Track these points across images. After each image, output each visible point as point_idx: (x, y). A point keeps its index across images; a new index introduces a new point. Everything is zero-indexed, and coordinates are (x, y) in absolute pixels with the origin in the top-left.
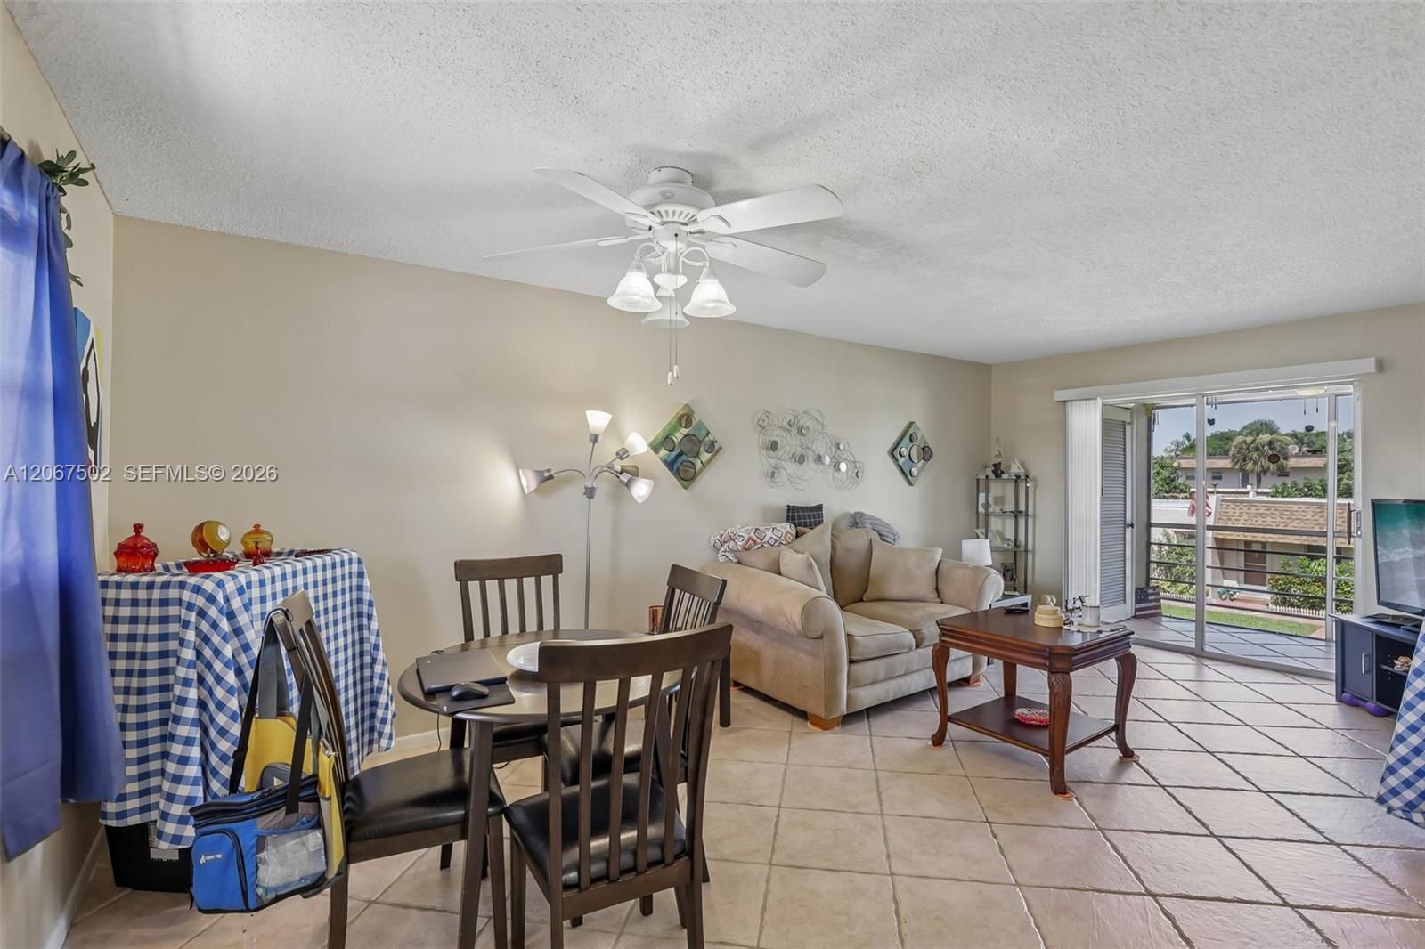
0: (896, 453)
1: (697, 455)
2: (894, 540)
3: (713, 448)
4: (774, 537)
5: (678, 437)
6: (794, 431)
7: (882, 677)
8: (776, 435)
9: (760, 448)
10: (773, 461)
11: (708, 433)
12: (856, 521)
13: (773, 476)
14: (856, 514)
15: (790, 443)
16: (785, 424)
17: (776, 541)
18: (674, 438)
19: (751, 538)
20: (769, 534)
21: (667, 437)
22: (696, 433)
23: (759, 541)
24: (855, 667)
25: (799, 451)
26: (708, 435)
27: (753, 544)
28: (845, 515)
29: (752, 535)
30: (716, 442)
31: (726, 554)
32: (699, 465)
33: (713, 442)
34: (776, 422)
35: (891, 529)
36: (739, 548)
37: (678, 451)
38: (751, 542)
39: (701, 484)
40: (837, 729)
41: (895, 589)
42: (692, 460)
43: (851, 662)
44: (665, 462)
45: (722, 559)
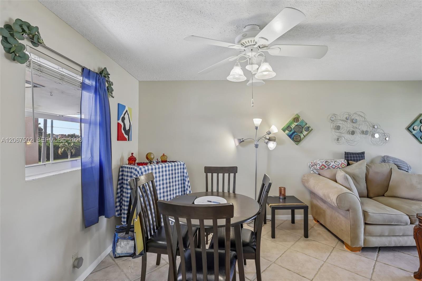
0: (411, 129)
1: (301, 132)
2: (408, 169)
3: (308, 129)
4: (335, 165)
5: (293, 126)
6: (349, 121)
7: (387, 234)
8: (339, 123)
9: (331, 129)
10: (338, 134)
11: (306, 124)
12: (385, 160)
13: (338, 139)
14: (384, 156)
15: (349, 126)
16: (345, 119)
17: (336, 166)
18: (291, 126)
19: (323, 165)
20: (332, 164)
21: (288, 126)
22: (301, 124)
23: (327, 166)
24: (368, 227)
25: (352, 129)
26: (306, 125)
27: (324, 167)
28: (378, 157)
29: (324, 163)
30: (310, 127)
31: (313, 170)
32: (302, 136)
33: (308, 127)
34: (339, 118)
35: (406, 164)
36: (318, 168)
37: (293, 131)
38: (323, 166)
39: (303, 143)
41: (404, 192)
42: (299, 134)
43: (366, 224)
44: (288, 135)
45: (312, 172)
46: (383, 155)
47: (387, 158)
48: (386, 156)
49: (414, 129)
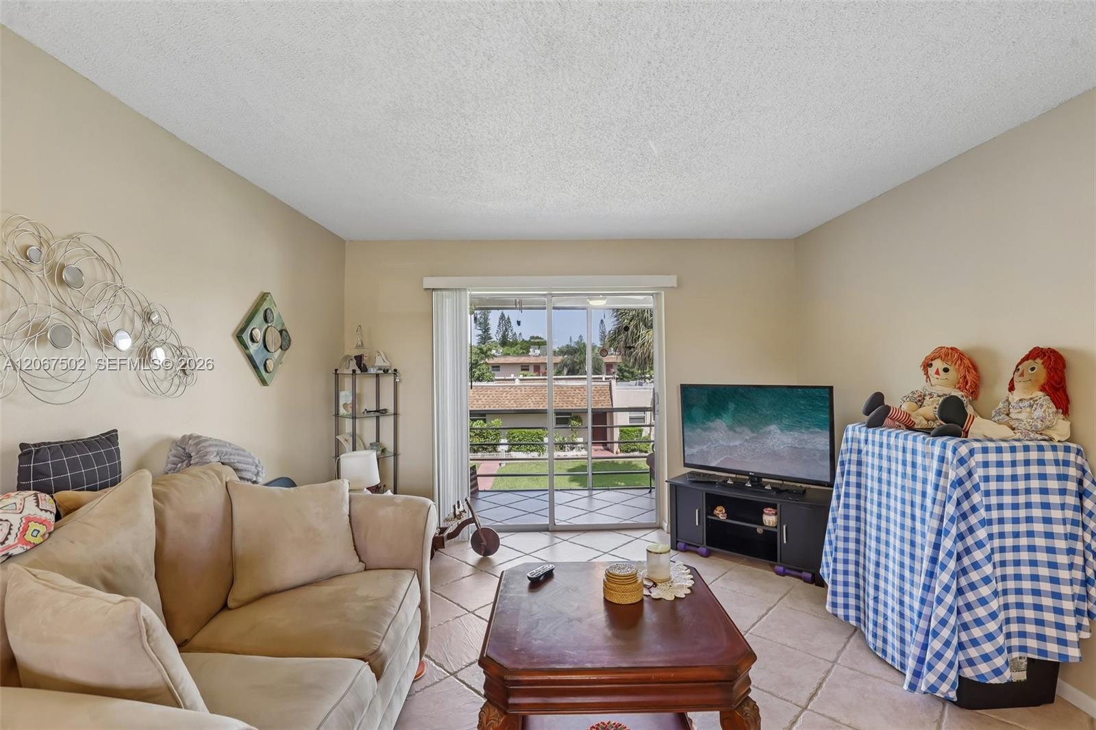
0: (246, 337)
2: (258, 474)
12: (187, 453)
14: (184, 439)
35: (250, 456)
46: (178, 434)
47: (197, 444)
48: (190, 437)
49: (253, 340)
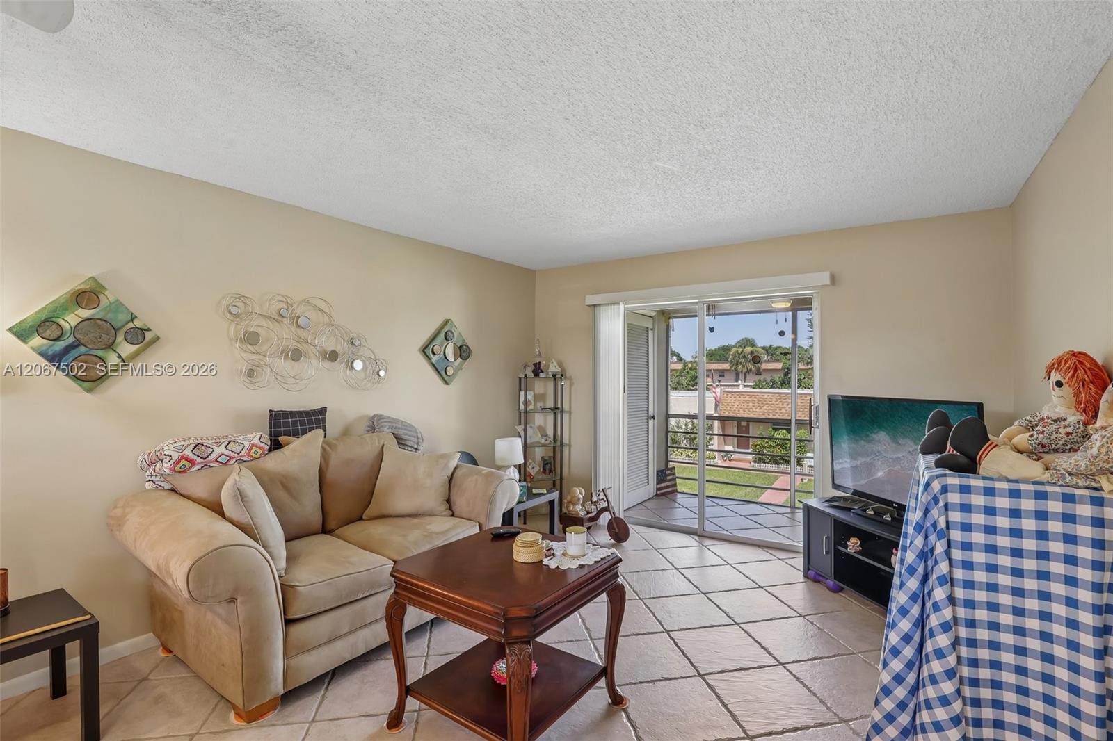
1: (111, 346)
2: (418, 444)
3: (139, 335)
4: (227, 452)
5: (71, 320)
6: (287, 321)
7: (345, 630)
8: (257, 325)
9: (231, 340)
10: (252, 357)
11: (133, 318)
12: (374, 425)
13: (250, 374)
14: (374, 416)
15: (285, 334)
16: (274, 315)
17: (230, 458)
18: (62, 322)
19: (183, 458)
20: (218, 450)
21: (46, 320)
22: (109, 316)
23: (199, 460)
24: (296, 630)
25: (293, 344)
26: (132, 320)
27: (188, 465)
29: (188, 452)
30: (149, 330)
31: (153, 478)
32: (113, 360)
33: (142, 330)
34: (257, 309)
35: (416, 431)
36: (167, 471)
37: (71, 340)
38: (183, 462)
39: (119, 389)
40: (270, 716)
42: (100, 353)
43: (288, 622)
44: (43, 354)
45: (148, 485)
46: (372, 413)
47: (378, 420)
48: (377, 415)
49: (434, 353)
